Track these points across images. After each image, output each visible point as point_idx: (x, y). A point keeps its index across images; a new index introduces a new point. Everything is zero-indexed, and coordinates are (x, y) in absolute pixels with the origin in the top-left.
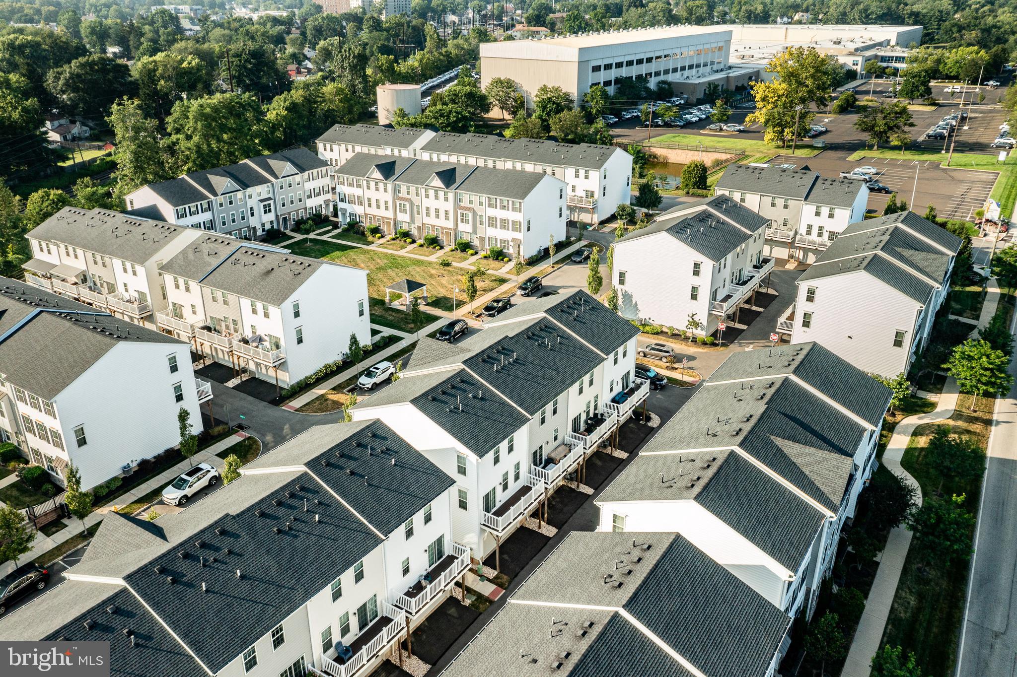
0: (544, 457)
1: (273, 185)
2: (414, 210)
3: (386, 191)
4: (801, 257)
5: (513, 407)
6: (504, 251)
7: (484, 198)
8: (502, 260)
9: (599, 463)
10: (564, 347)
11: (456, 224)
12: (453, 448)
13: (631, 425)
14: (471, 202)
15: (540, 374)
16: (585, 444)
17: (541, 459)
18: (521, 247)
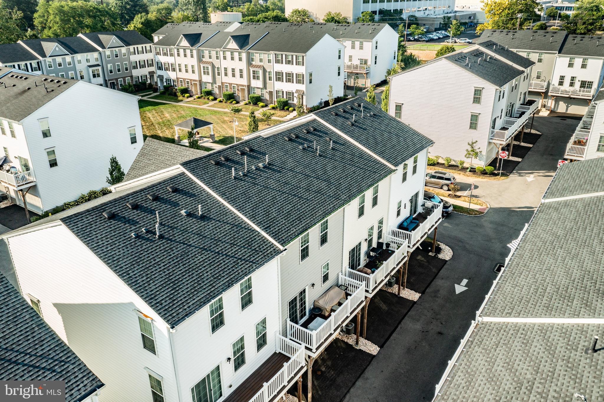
0: (308, 306)
1: (100, 53)
2: (215, 71)
3: (192, 56)
4: (553, 107)
5: (254, 231)
6: (289, 102)
7: (272, 55)
8: (288, 109)
9: (384, 307)
10: (338, 154)
11: (249, 81)
12: (131, 304)
13: (419, 257)
14: (261, 60)
15: (303, 184)
16: (367, 286)
17: (303, 310)
18: (304, 97)
